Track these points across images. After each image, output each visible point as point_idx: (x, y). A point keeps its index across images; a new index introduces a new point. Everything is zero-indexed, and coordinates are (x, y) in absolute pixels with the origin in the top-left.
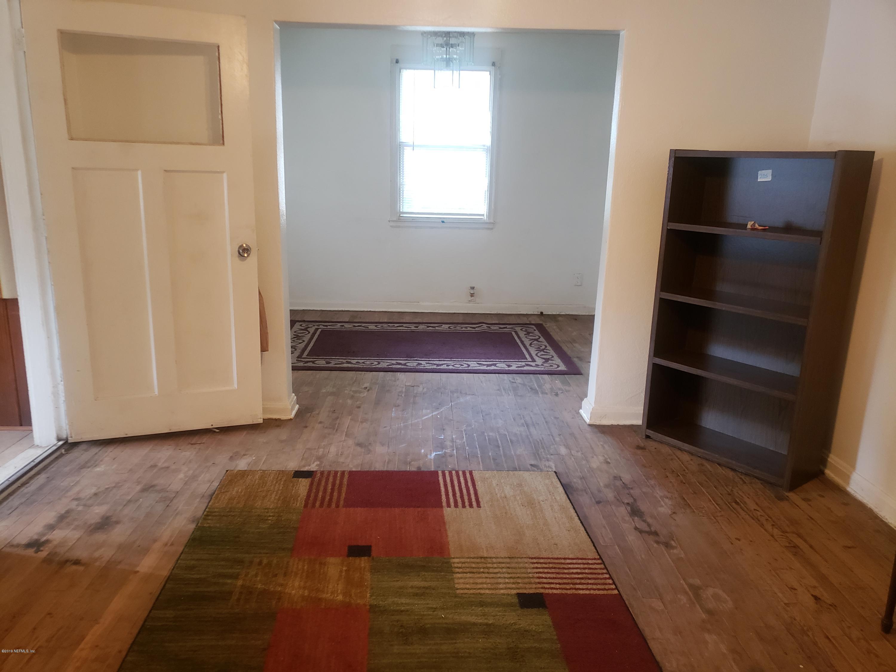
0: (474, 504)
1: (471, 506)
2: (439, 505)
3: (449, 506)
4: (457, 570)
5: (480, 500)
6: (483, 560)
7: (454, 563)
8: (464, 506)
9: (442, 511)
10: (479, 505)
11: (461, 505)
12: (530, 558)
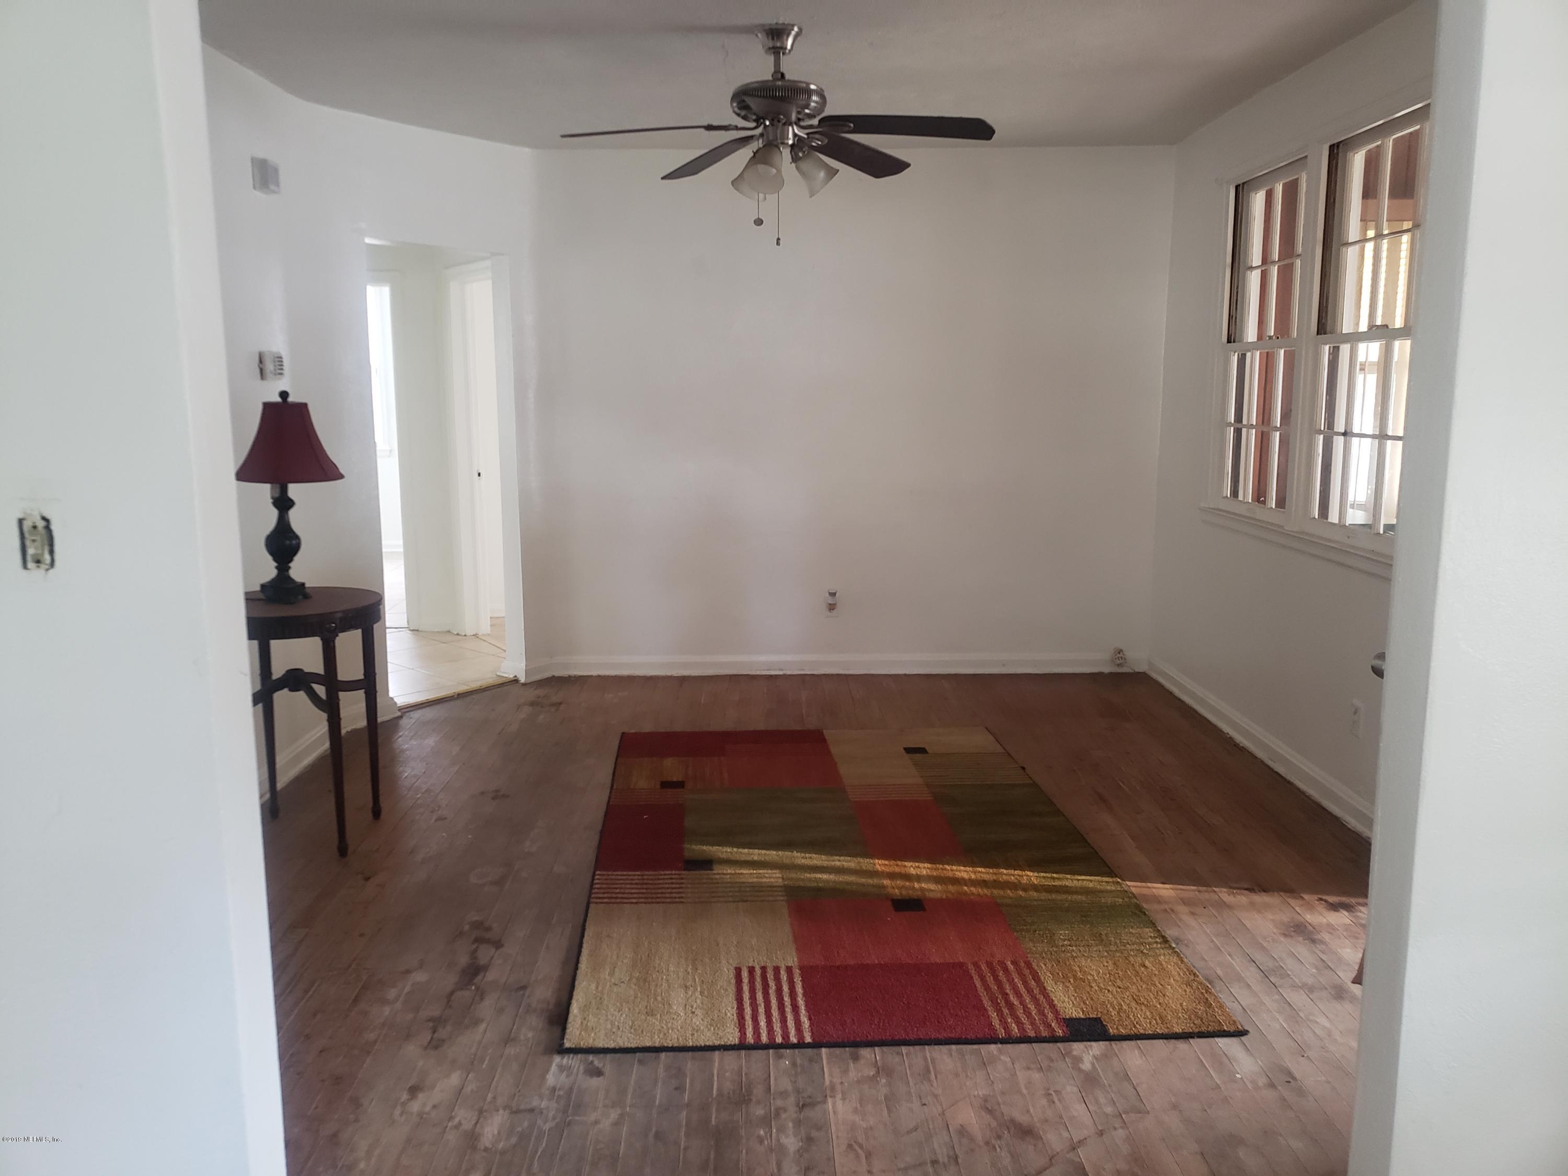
0: (745, 974)
1: (751, 970)
2: (806, 972)
3: (789, 970)
4: (779, 889)
5: (733, 981)
6: (745, 899)
7: (782, 892)
8: (764, 969)
9: (800, 960)
10: (738, 971)
11: (768, 970)
12: (682, 902)
